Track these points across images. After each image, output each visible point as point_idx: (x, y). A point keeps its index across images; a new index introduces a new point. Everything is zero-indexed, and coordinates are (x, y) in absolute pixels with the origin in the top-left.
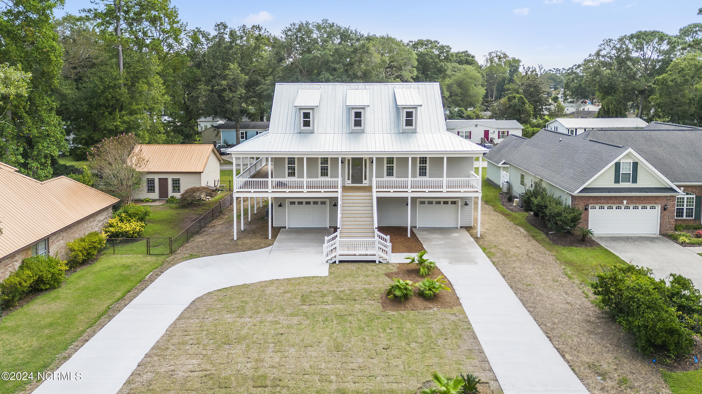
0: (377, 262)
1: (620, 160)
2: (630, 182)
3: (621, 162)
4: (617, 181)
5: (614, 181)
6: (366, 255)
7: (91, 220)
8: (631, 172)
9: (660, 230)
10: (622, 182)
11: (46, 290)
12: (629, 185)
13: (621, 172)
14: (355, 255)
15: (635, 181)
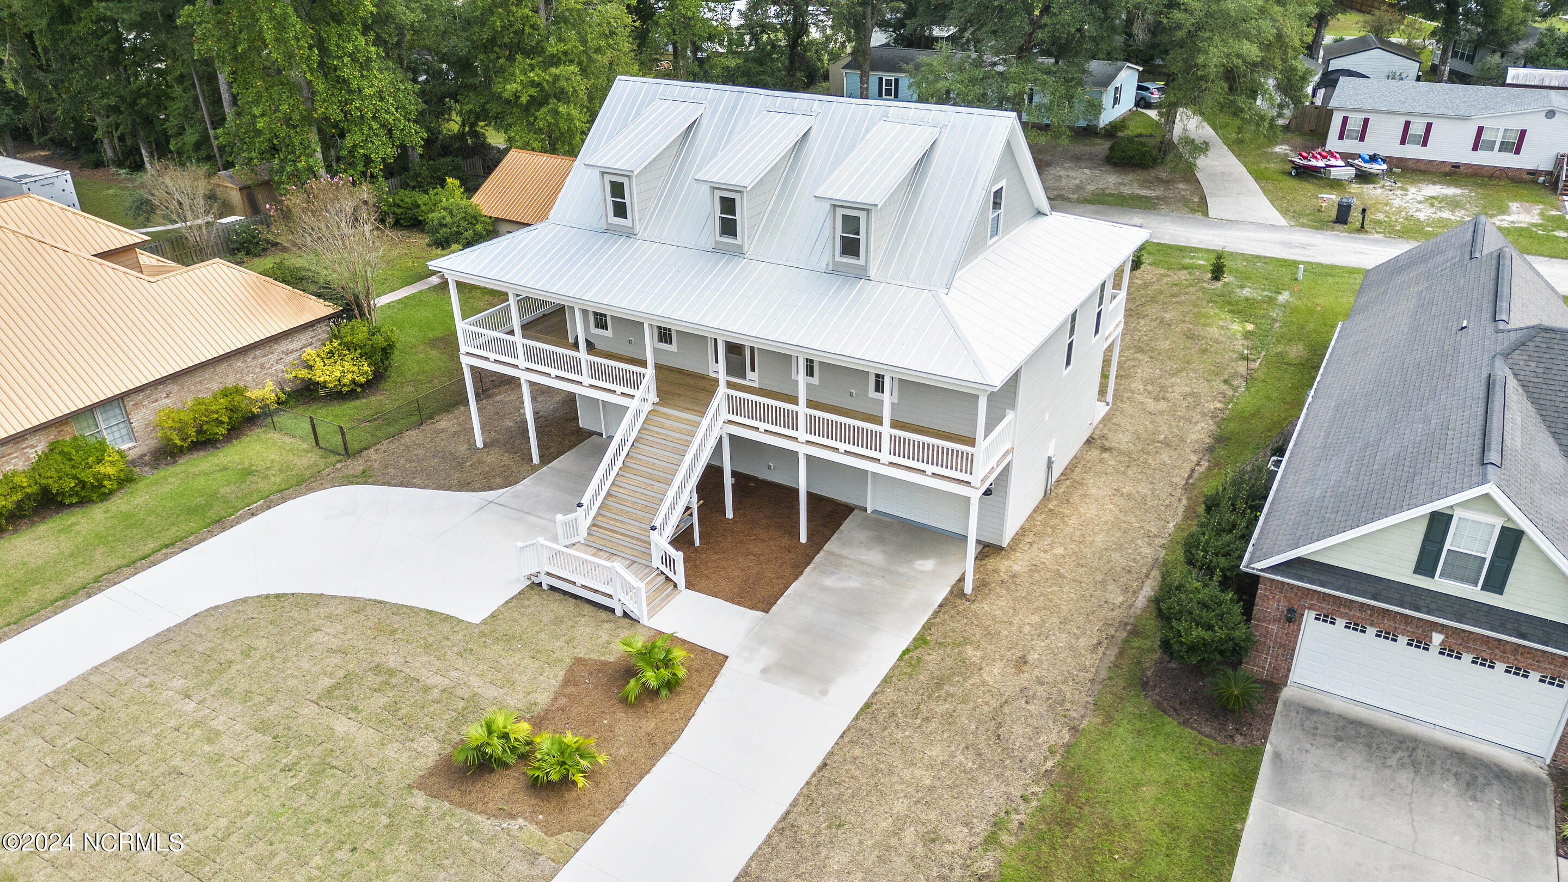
0: (619, 613)
1: (1451, 507)
2: (1476, 584)
3: (1458, 514)
4: (1426, 564)
5: (1413, 566)
6: (596, 591)
7: (258, 353)
8: (1489, 556)
9: (1555, 754)
10: (1441, 575)
11: (71, 505)
12: (1474, 592)
13: (1447, 546)
14: (574, 583)
15: (1496, 582)
